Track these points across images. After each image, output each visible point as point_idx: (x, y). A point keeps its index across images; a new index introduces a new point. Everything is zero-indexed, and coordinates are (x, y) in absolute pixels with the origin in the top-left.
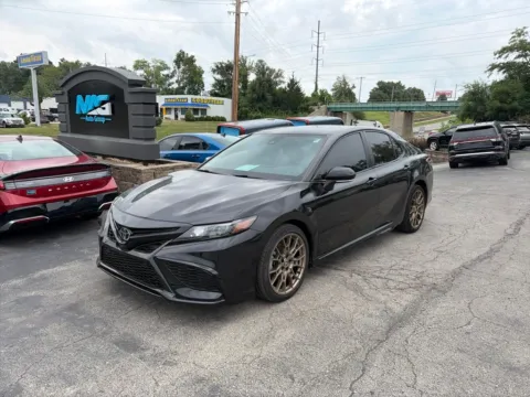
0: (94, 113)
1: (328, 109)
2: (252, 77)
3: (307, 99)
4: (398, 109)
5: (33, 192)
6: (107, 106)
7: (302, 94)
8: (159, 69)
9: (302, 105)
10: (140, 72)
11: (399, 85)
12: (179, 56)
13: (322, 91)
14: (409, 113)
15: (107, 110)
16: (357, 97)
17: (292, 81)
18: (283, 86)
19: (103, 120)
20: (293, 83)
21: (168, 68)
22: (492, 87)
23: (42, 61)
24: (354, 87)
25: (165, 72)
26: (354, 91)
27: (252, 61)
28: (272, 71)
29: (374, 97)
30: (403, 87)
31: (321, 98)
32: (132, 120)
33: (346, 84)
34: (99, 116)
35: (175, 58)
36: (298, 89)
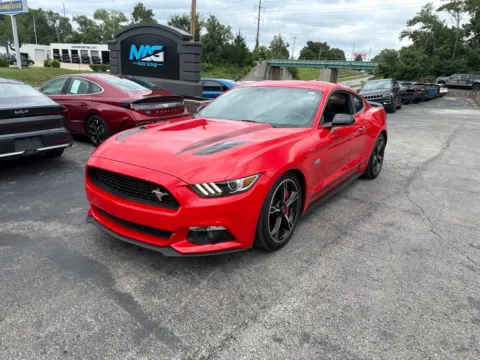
0: (148, 59)
1: (268, 64)
2: (204, 32)
3: (251, 54)
4: (326, 66)
5: (149, 112)
6: (161, 54)
7: (247, 50)
8: (118, 20)
9: (248, 60)
10: (99, 22)
11: (325, 46)
12: (136, 9)
13: (262, 49)
14: (335, 71)
15: (161, 58)
16: (290, 54)
17: (238, 37)
18: (230, 42)
19: (155, 65)
20: (239, 40)
21: (125, 20)
22: (401, 52)
23: (22, 9)
24: (288, 45)
25: (124, 24)
26: (288, 49)
27: (204, 17)
28: (222, 28)
29: (305, 55)
30: (328, 47)
31: (261, 54)
32: (183, 66)
33: (281, 41)
34: (153, 62)
35: (133, 10)
36: (244, 45)
